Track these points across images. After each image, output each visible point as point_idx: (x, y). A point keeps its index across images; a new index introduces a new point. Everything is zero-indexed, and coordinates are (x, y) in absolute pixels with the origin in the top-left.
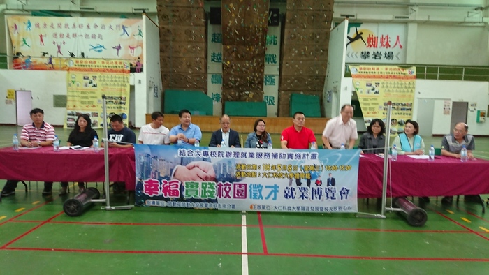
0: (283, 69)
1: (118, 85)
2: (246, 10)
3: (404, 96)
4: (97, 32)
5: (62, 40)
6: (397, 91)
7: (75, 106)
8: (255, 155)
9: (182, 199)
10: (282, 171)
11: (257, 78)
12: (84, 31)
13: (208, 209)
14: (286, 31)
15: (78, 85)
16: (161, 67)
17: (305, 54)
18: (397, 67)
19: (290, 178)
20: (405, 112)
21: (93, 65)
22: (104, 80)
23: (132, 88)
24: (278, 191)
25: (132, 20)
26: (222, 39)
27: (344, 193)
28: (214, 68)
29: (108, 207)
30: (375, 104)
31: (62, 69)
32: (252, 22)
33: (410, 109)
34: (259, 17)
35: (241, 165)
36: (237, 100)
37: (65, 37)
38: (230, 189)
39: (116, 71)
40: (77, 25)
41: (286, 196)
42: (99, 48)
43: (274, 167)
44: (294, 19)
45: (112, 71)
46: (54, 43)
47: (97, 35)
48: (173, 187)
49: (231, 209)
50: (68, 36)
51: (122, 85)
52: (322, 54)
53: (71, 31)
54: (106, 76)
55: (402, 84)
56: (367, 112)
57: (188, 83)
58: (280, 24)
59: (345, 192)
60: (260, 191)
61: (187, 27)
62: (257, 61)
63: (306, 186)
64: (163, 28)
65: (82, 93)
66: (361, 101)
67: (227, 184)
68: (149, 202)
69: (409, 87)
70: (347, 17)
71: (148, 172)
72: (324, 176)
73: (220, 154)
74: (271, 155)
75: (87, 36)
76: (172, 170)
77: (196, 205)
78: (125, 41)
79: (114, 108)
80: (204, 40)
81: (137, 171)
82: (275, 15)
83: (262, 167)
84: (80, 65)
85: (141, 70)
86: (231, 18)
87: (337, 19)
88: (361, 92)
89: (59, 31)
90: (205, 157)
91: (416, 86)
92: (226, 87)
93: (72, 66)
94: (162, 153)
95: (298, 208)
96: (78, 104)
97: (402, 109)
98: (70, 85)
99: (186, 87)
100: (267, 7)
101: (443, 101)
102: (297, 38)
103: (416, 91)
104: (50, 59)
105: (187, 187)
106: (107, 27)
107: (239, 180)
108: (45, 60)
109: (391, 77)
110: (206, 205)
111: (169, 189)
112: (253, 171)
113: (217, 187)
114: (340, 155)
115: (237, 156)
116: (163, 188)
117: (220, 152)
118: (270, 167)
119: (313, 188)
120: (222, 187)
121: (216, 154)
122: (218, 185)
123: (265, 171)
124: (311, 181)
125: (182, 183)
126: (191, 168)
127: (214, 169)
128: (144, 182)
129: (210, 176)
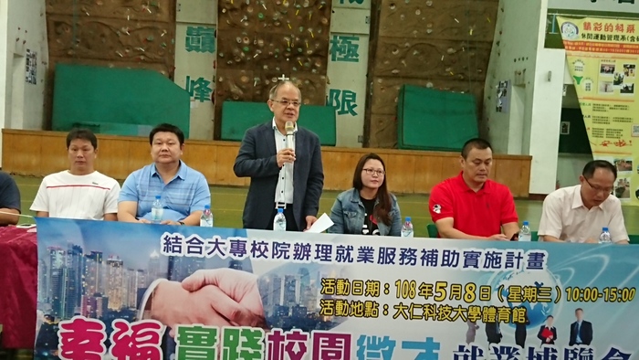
8: (376, 255)
10: (447, 301)
19: (468, 319)
24: (437, 357)
35: (335, 282)
38: (303, 348)
43: (426, 289)
48: (143, 341)
56: (601, 140)
60: (387, 356)
63: (513, 345)
67: (296, 336)
71: (74, 297)
72: (562, 317)
73: (280, 249)
74: (419, 254)
76: (141, 292)
81: (43, 297)
83: (393, 289)
90: (236, 258)
94: (115, 246)
105: (182, 339)
107: (328, 325)
111: (131, 344)
112: (369, 298)
113: (268, 342)
114: (606, 259)
115: (326, 257)
116: (114, 344)
117: (278, 245)
118: (417, 289)
119: (531, 350)
120: (281, 343)
121: (266, 249)
122: (270, 338)
123: (401, 300)
124: (527, 330)
125: (168, 329)
126: (195, 288)
127: (260, 290)
128: (60, 326)
129: (249, 311)
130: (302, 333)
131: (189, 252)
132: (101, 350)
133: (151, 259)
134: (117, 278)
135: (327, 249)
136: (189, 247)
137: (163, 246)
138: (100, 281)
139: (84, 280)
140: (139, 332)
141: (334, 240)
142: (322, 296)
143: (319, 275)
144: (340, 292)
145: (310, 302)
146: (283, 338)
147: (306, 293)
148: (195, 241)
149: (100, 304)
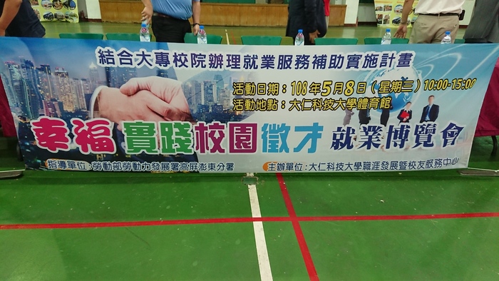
8: (276, 62)
9: (121, 156)
10: (331, 96)
13: (179, 172)
24: (320, 136)
27: (452, 135)
35: (244, 85)
38: (222, 135)
41: (336, 145)
43: (315, 87)
48: (98, 134)
49: (225, 171)
59: (451, 133)
60: (284, 137)
67: (216, 126)
68: (54, 164)
71: (36, 102)
72: (417, 104)
73: (197, 60)
74: (311, 60)
76: (88, 97)
77: (152, 167)
83: (289, 89)
90: (162, 68)
95: (358, 165)
105: (129, 131)
107: (240, 118)
110: (175, 167)
111: (89, 136)
112: (271, 96)
113: (195, 132)
114: (459, 56)
115: (236, 65)
116: (76, 136)
117: (196, 56)
118: (308, 87)
119: (391, 127)
120: (205, 131)
121: (186, 60)
122: (196, 128)
123: (295, 96)
124: (390, 113)
125: (116, 125)
126: (131, 92)
127: (185, 93)
128: (31, 124)
129: (179, 110)
130: (220, 124)
131: (121, 63)
132: (67, 141)
133: (91, 70)
134: (66, 86)
135: (236, 59)
136: (121, 59)
137: (98, 59)
138: (53, 89)
139: (40, 88)
140: (93, 128)
141: (241, 51)
142: (234, 97)
143: (230, 80)
144: (248, 93)
145: (225, 101)
146: (206, 128)
147: (221, 94)
148: (125, 54)
149: (57, 107)
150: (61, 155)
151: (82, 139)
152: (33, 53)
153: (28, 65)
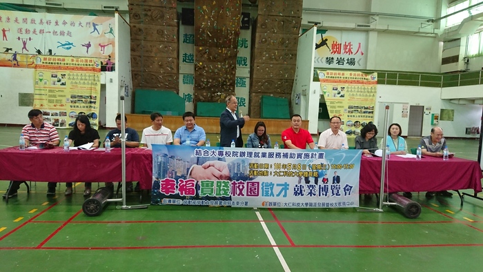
0: (255, 72)
1: (88, 84)
2: (219, 12)
3: (366, 100)
4: (66, 29)
5: (27, 36)
6: (360, 95)
7: (42, 105)
8: (267, 155)
9: (197, 197)
10: (292, 170)
11: (229, 80)
12: (52, 27)
13: (223, 206)
14: (257, 35)
15: (45, 83)
16: (132, 66)
17: (275, 58)
18: (360, 73)
19: (299, 176)
20: (368, 114)
21: (62, 62)
22: (73, 79)
23: (103, 87)
24: (288, 189)
25: (103, 18)
26: (195, 40)
27: (348, 190)
28: (186, 69)
29: (124, 206)
30: (340, 107)
31: (29, 66)
32: (225, 25)
33: (372, 112)
34: (232, 21)
35: (254, 164)
36: (209, 101)
37: (31, 33)
38: (243, 187)
39: (86, 70)
40: (44, 21)
41: (296, 194)
42: (68, 45)
43: (284, 166)
44: (264, 24)
45: (81, 69)
46: (19, 39)
47: (67, 32)
48: (189, 186)
49: (244, 206)
50: (34, 32)
51: (92, 84)
52: (291, 58)
53: (38, 27)
54: (75, 74)
55: (364, 89)
57: (160, 82)
58: (251, 27)
59: (348, 189)
60: (272, 189)
61: (159, 27)
62: (229, 63)
64: (135, 26)
65: (50, 91)
66: (328, 104)
67: (241, 183)
68: (166, 201)
69: (371, 92)
70: (316, 24)
71: (165, 171)
72: (330, 175)
73: (235, 154)
74: (282, 154)
75: (55, 33)
76: (188, 169)
77: (211, 203)
78: (95, 39)
79: (84, 107)
80: (176, 41)
82: (246, 19)
84: (48, 62)
85: (112, 69)
86: (204, 20)
87: (305, 25)
88: (328, 96)
89: (24, 26)
91: (378, 90)
92: (198, 87)
93: (39, 63)
94: (179, 153)
95: (306, 204)
96: (45, 103)
97: (364, 112)
98: (37, 83)
99: (157, 87)
100: (240, 10)
101: (402, 105)
102: (267, 42)
103: (378, 95)
104: (15, 55)
105: (203, 185)
106: (77, 24)
107: (252, 179)
108: (9, 56)
109: (355, 82)
110: (221, 203)
112: (265, 169)
114: (344, 155)
115: (251, 156)
117: (234, 152)
118: (281, 166)
119: (320, 186)
120: (236, 185)
121: (230, 154)
122: (232, 184)
123: (276, 170)
124: (318, 179)
125: (197, 182)
126: (206, 167)
127: (228, 168)
128: (161, 181)
129: (225, 175)
132: (175, 189)
134: (180, 164)
135: (251, 153)
137: (195, 153)
142: (249, 169)
143: (248, 162)
144: (255, 168)
145: (245, 171)
147: (244, 168)
148: (206, 151)
150: (171, 197)
151: (181, 189)
152: (169, 151)
153: (166, 155)
